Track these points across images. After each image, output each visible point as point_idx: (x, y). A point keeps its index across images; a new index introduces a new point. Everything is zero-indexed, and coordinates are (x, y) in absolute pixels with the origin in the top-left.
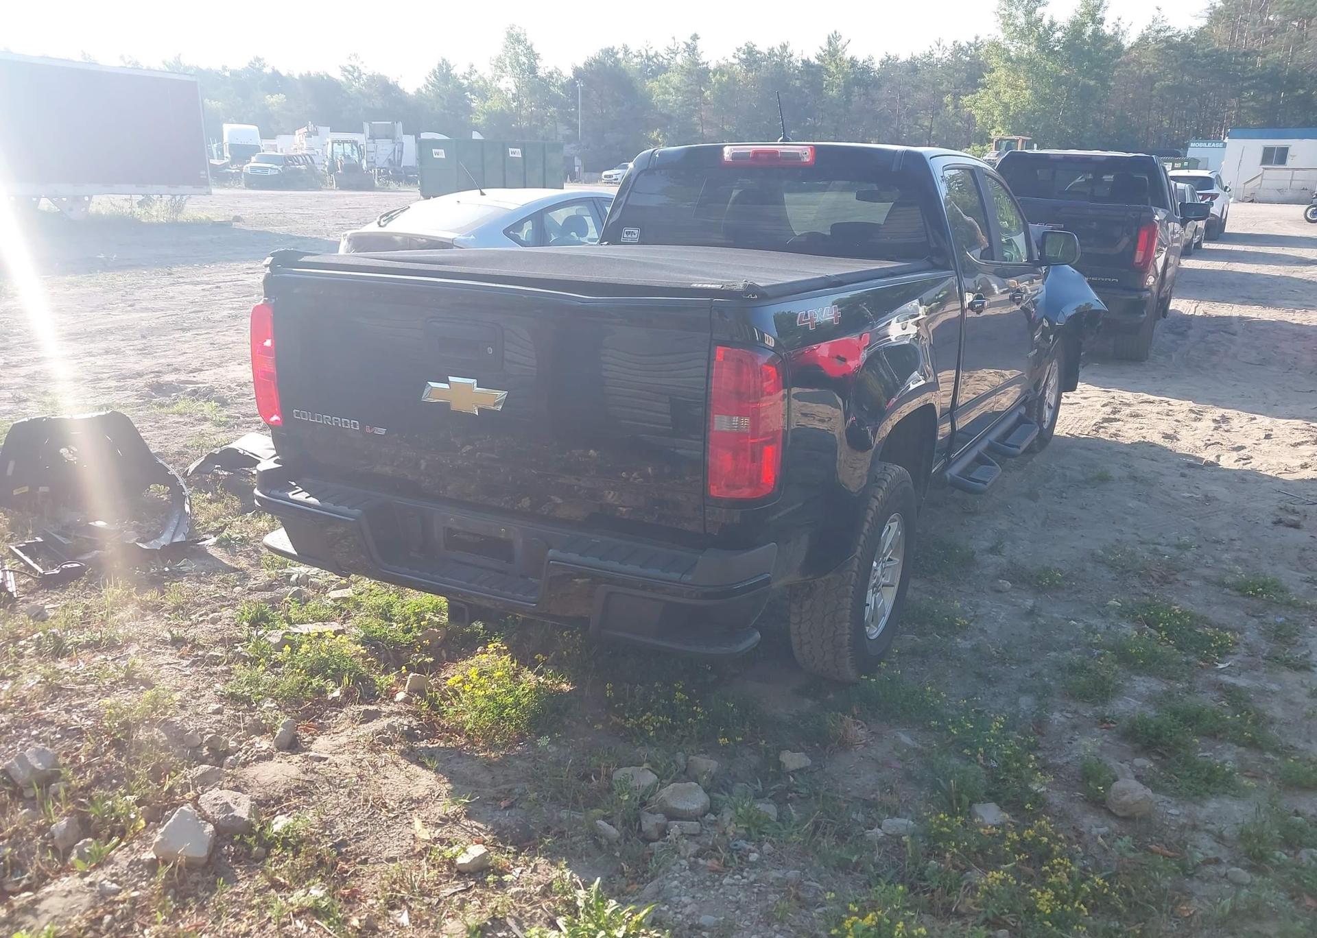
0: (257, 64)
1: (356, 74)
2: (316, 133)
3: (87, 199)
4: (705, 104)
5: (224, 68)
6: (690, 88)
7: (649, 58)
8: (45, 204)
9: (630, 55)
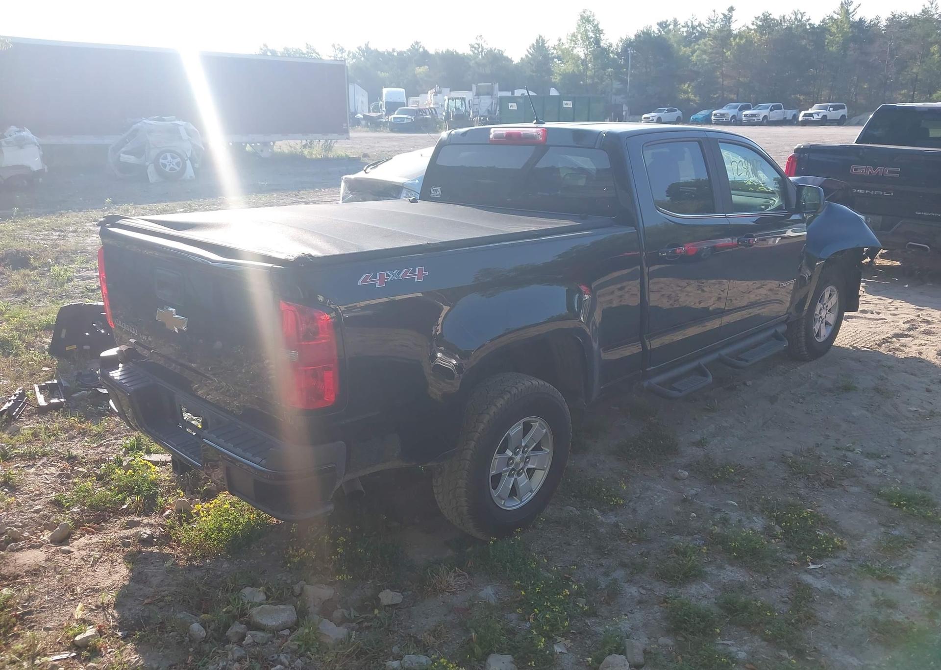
0: (416, 46)
1: (480, 50)
2: (440, 92)
3: (272, 144)
4: (726, 62)
5: (394, 50)
6: (714, 51)
7: (693, 28)
8: (248, 148)
9: (678, 27)
